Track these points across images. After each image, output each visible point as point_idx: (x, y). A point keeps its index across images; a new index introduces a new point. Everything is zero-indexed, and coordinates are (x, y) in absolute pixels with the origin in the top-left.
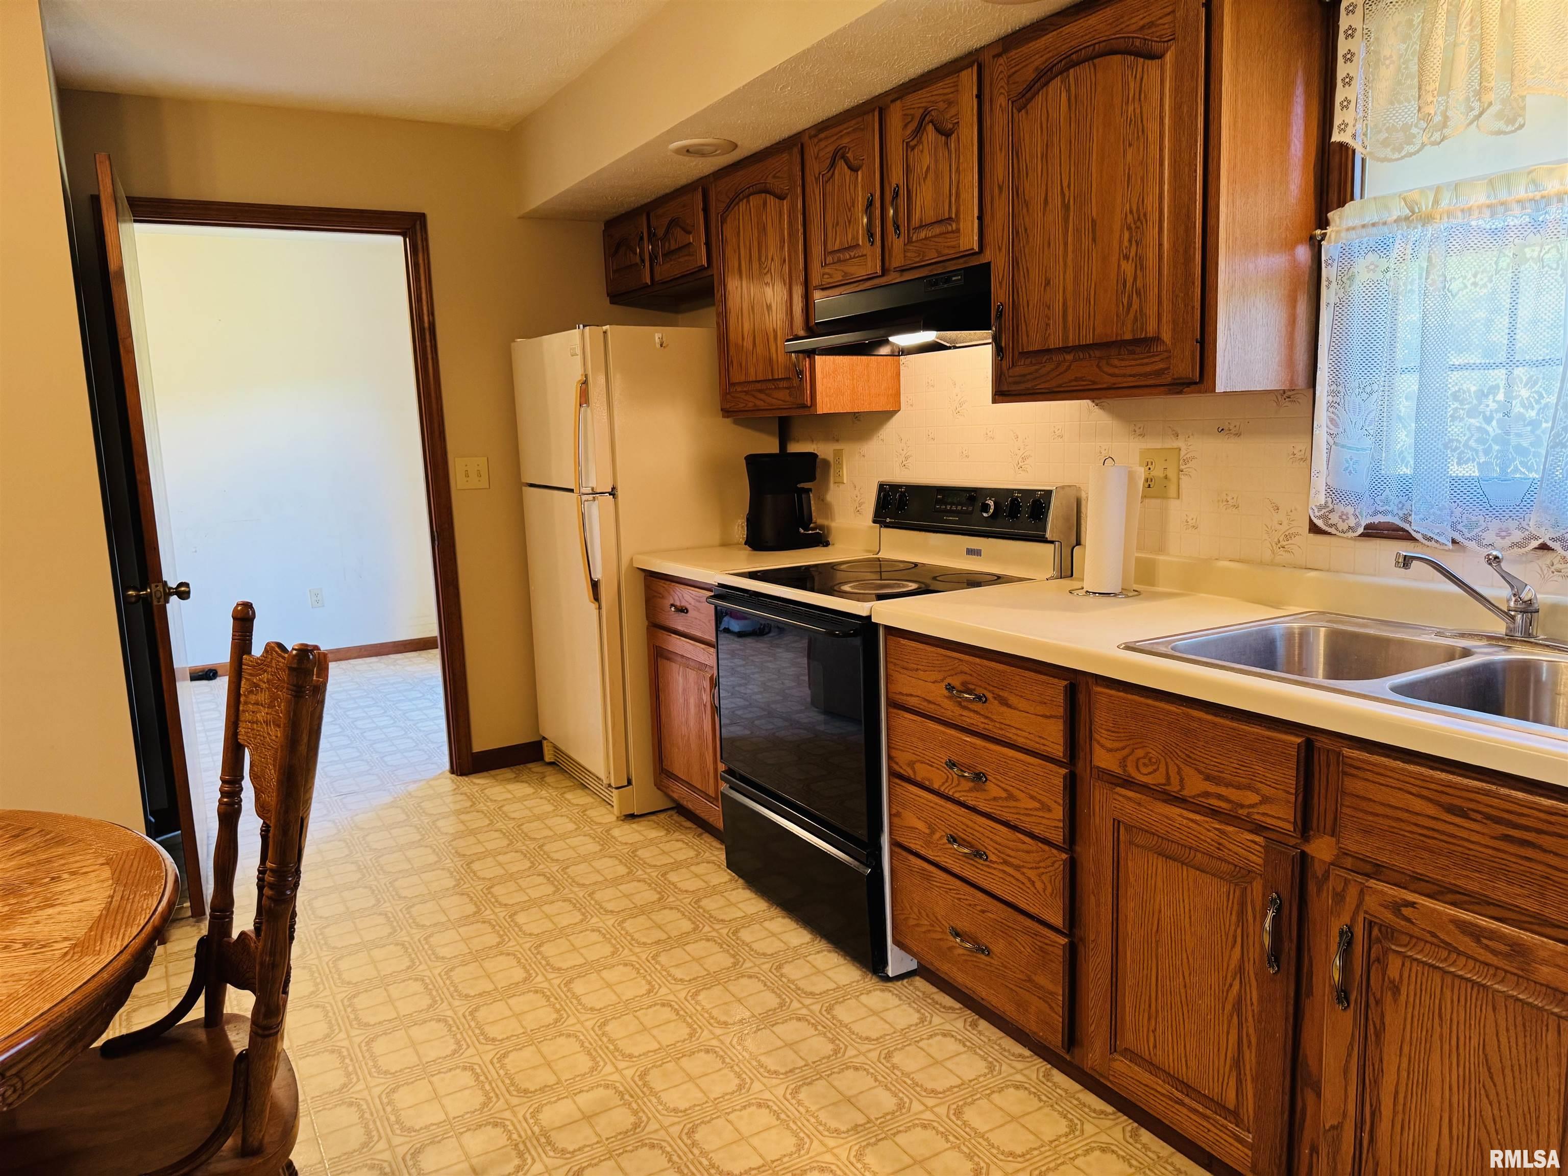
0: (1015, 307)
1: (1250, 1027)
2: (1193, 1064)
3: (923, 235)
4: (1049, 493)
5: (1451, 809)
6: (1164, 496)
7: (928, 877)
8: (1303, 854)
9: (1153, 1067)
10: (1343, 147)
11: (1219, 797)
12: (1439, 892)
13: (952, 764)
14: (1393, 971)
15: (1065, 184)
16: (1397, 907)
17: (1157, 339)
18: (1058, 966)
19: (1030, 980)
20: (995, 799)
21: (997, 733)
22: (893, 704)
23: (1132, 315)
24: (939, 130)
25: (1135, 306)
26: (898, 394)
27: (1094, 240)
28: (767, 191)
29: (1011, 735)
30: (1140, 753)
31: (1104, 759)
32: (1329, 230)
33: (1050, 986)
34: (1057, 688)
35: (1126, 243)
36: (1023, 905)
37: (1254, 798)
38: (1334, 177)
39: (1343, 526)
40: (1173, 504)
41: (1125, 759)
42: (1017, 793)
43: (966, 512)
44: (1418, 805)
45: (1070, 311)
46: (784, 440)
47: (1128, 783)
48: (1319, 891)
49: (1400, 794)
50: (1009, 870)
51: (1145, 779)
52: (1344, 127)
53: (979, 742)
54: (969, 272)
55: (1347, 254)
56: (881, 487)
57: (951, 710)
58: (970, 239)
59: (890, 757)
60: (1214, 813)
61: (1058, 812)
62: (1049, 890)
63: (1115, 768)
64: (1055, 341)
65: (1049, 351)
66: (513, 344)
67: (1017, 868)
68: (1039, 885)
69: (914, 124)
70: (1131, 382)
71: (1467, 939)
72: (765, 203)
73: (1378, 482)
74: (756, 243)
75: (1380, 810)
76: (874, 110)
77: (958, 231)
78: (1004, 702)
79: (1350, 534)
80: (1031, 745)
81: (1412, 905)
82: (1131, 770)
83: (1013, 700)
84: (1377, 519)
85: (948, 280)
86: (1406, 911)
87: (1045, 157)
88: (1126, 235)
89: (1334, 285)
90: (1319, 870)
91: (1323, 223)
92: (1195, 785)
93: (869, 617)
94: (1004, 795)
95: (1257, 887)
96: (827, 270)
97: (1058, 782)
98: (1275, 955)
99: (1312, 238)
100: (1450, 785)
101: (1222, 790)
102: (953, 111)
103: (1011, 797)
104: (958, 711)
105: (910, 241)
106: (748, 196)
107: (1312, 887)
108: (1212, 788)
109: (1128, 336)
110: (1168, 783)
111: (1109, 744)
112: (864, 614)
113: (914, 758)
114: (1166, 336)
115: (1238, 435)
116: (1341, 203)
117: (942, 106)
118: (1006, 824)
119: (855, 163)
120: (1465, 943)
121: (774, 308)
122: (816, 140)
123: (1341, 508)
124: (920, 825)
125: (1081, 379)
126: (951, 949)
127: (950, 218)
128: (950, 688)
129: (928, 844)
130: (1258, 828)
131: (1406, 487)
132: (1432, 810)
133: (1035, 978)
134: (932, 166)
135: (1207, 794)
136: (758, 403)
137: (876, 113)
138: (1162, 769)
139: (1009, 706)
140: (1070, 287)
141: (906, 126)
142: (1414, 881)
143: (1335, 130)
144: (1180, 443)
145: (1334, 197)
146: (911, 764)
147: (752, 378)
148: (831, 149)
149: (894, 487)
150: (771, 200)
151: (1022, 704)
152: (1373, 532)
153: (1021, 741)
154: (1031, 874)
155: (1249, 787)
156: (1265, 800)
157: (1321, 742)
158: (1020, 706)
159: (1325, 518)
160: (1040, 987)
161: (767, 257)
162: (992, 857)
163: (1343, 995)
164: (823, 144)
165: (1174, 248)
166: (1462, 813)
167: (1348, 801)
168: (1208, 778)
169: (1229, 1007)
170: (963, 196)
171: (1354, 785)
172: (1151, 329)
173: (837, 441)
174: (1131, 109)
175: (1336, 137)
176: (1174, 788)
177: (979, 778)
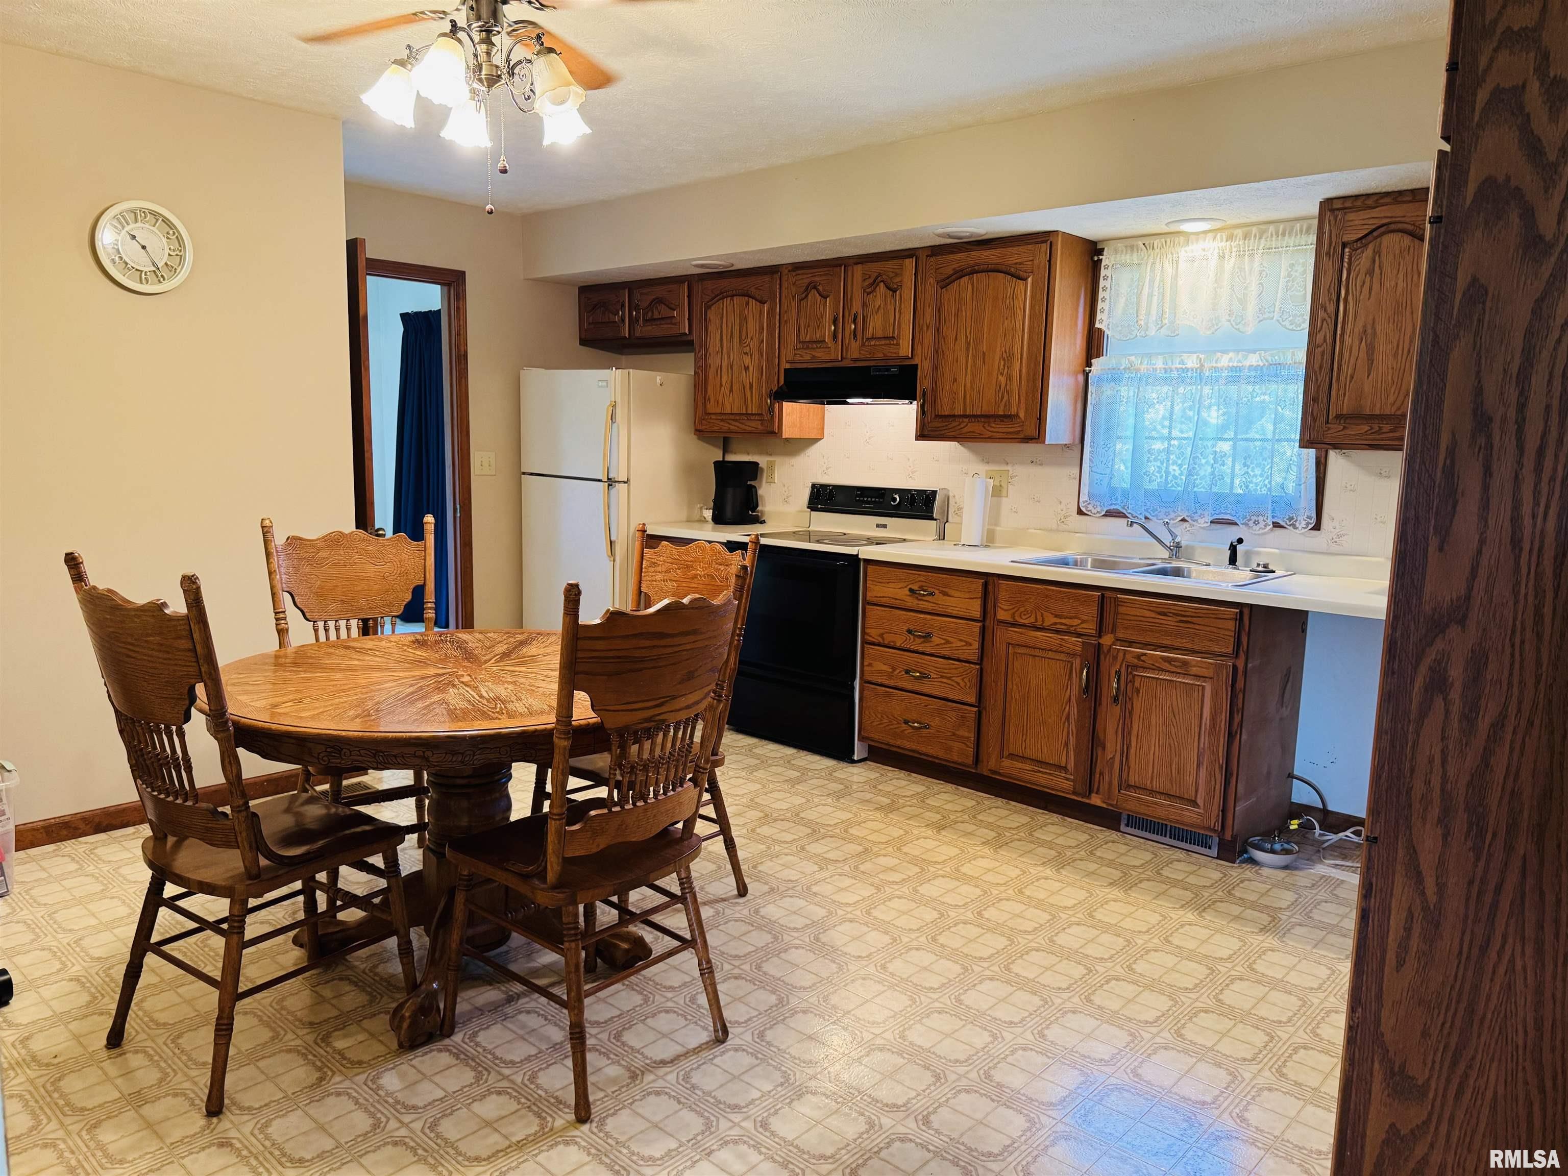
0: (934, 390)
1: (1073, 726)
2: (1045, 750)
3: (873, 343)
4: (935, 492)
5: (1160, 613)
6: (1000, 496)
7: (888, 695)
8: (1099, 643)
9: (1023, 758)
10: (1100, 330)
11: (1061, 624)
12: (1157, 647)
13: (909, 632)
14: (1137, 684)
15: (968, 332)
16: (1139, 657)
17: (1017, 416)
18: (972, 724)
19: (954, 734)
20: (937, 645)
21: (939, 610)
22: (866, 603)
23: (1003, 403)
24: (888, 288)
25: (1006, 398)
26: (822, 429)
27: (984, 362)
28: (749, 296)
29: (949, 611)
30: (1022, 609)
31: (1002, 615)
32: (1092, 368)
33: (966, 734)
34: (979, 583)
35: (1002, 367)
36: (951, 697)
37: (1077, 622)
38: (1095, 343)
39: (1094, 511)
40: (1004, 500)
41: (1014, 614)
42: (950, 639)
43: (879, 502)
44: (1148, 614)
45: (968, 396)
46: (725, 451)
47: (1014, 625)
48: (1105, 658)
49: (1141, 611)
50: (944, 680)
51: (1026, 622)
52: (1101, 321)
53: (929, 617)
54: (902, 368)
55: (1100, 380)
56: (814, 486)
57: (911, 602)
58: (905, 349)
59: (864, 633)
60: (1057, 632)
61: (976, 645)
62: (968, 684)
63: (1009, 619)
64: (959, 411)
65: (954, 416)
66: (522, 372)
67: (949, 678)
68: (962, 684)
69: (871, 281)
70: (1001, 435)
71: (1166, 664)
72: (747, 304)
73: (1113, 490)
74: (737, 327)
75: (1133, 618)
76: (840, 266)
77: (898, 344)
78: (946, 594)
79: (1098, 515)
80: (961, 614)
81: (1145, 654)
82: (1017, 618)
83: (951, 592)
84: (1112, 507)
85: (888, 370)
86: (1142, 658)
87: (957, 315)
88: (1002, 363)
89: (1094, 395)
90: (1105, 649)
91: (1089, 364)
92: (1050, 620)
93: (857, 555)
94: (943, 642)
95: (1077, 662)
96: (798, 352)
97: (977, 630)
98: (1087, 689)
99: (1084, 371)
100: (1161, 604)
101: (1063, 621)
102: (898, 279)
103: (948, 642)
104: (916, 602)
105: (863, 345)
106: (733, 296)
107: (1102, 657)
108: (1058, 620)
109: (1001, 413)
110: (1036, 620)
111: (1006, 607)
112: (855, 553)
113: (882, 631)
114: (1022, 415)
115: (1041, 465)
116: (1098, 356)
117: (891, 275)
118: (944, 657)
119: (825, 293)
120: (1166, 666)
121: (751, 369)
122: (794, 274)
123: (1093, 502)
124: (885, 668)
125: (973, 432)
126: (902, 732)
127: (893, 337)
128: (911, 590)
129: (890, 677)
130: (1079, 635)
131: (1125, 493)
132: (1153, 615)
133: (957, 733)
134: (882, 306)
135: (1056, 624)
136: (732, 427)
137: (843, 268)
138: (1033, 616)
139: (950, 596)
140: (968, 385)
141: (864, 280)
142: (1146, 645)
143: (1097, 322)
144: (1009, 468)
145: (1094, 352)
146: (881, 635)
147: (728, 410)
148: (806, 281)
149: (823, 486)
150: (752, 302)
151: (957, 594)
152: (1109, 514)
153: (955, 613)
154: (958, 680)
155: (1076, 617)
156: (1083, 622)
157: (1108, 594)
158: (956, 595)
159: (1086, 507)
160: (962, 737)
161: (747, 335)
162: (933, 676)
163: (1116, 699)
164: (800, 277)
165: (1028, 373)
166: (1165, 614)
167: (1119, 617)
168: (1056, 616)
169: (1063, 719)
170: (903, 326)
171: (1121, 610)
172: (1014, 411)
173: (770, 455)
174: (1008, 301)
175: (1097, 325)
176: (1039, 623)
177: (927, 637)
